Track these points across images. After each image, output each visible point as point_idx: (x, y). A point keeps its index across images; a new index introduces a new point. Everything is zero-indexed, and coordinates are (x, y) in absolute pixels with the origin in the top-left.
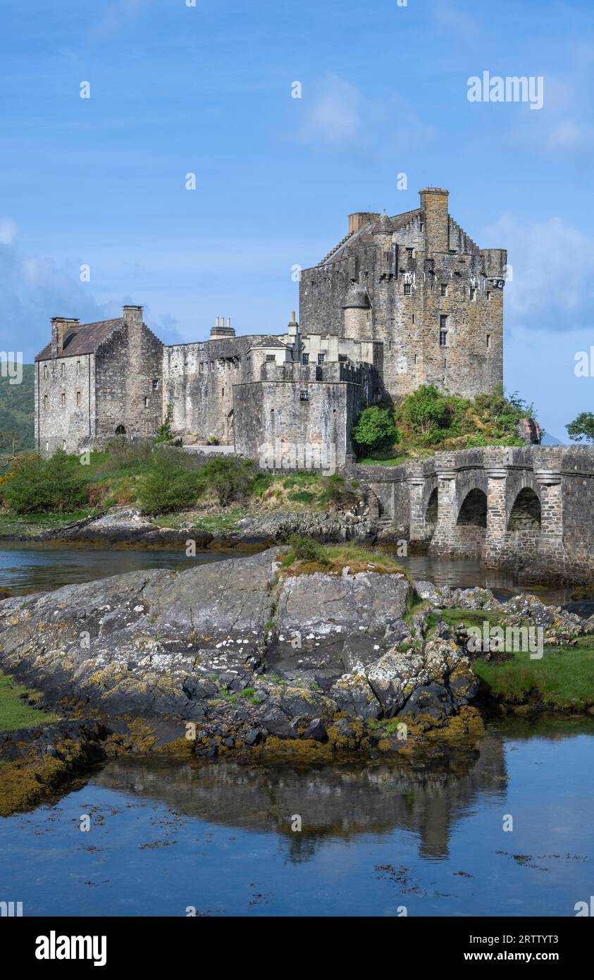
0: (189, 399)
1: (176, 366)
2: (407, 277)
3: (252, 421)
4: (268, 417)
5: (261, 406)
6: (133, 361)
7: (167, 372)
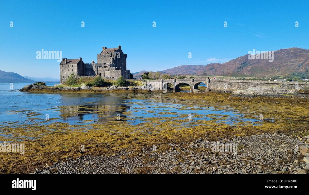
0: (90, 71)
6: (81, 65)
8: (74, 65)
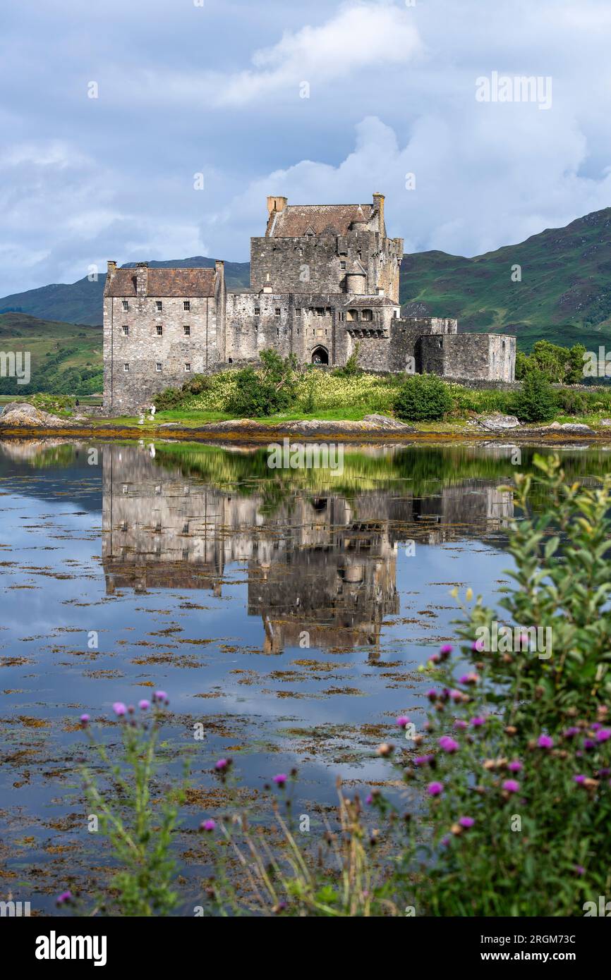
0: (261, 335)
1: (244, 309)
2: (382, 256)
3: (472, 358)
4: (492, 358)
5: (488, 350)
6: (222, 303)
7: (232, 313)
8: (194, 302)
